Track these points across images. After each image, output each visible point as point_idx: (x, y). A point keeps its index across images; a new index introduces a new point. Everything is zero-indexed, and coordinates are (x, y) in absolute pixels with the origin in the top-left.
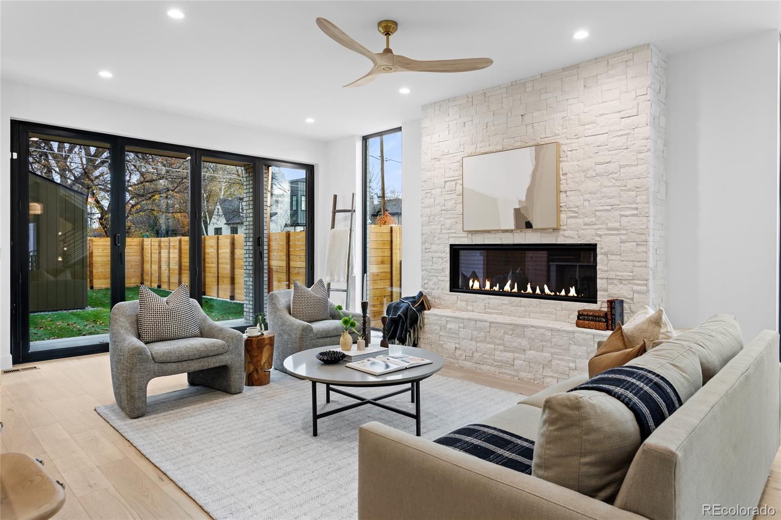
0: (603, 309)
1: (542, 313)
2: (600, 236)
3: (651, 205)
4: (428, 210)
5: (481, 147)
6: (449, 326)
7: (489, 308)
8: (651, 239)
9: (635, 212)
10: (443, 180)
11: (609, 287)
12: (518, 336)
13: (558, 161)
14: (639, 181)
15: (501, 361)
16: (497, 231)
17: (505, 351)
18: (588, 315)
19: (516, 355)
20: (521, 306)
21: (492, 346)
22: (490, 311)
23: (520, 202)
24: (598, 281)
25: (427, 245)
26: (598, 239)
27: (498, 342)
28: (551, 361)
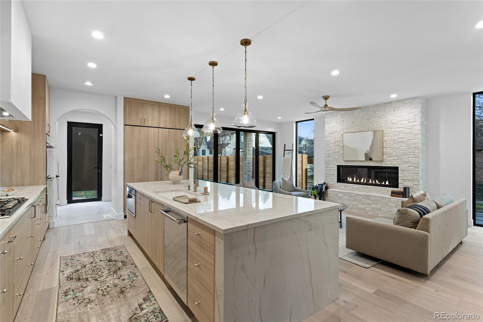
0: (401, 190)
1: (376, 191)
2: (400, 164)
3: (420, 154)
4: (328, 152)
5: (351, 130)
6: (338, 195)
7: (354, 189)
8: (420, 166)
9: (414, 156)
10: (334, 141)
11: (404, 182)
12: (368, 199)
13: (383, 137)
14: (416, 145)
15: (360, 208)
16: (357, 161)
17: (362, 204)
18: (395, 192)
19: (366, 206)
20: (367, 189)
21: (357, 203)
22: (355, 190)
23: (367, 151)
24: (399, 180)
25: (327, 165)
26: (399, 165)
27: (359, 201)
28: (381, 208)
